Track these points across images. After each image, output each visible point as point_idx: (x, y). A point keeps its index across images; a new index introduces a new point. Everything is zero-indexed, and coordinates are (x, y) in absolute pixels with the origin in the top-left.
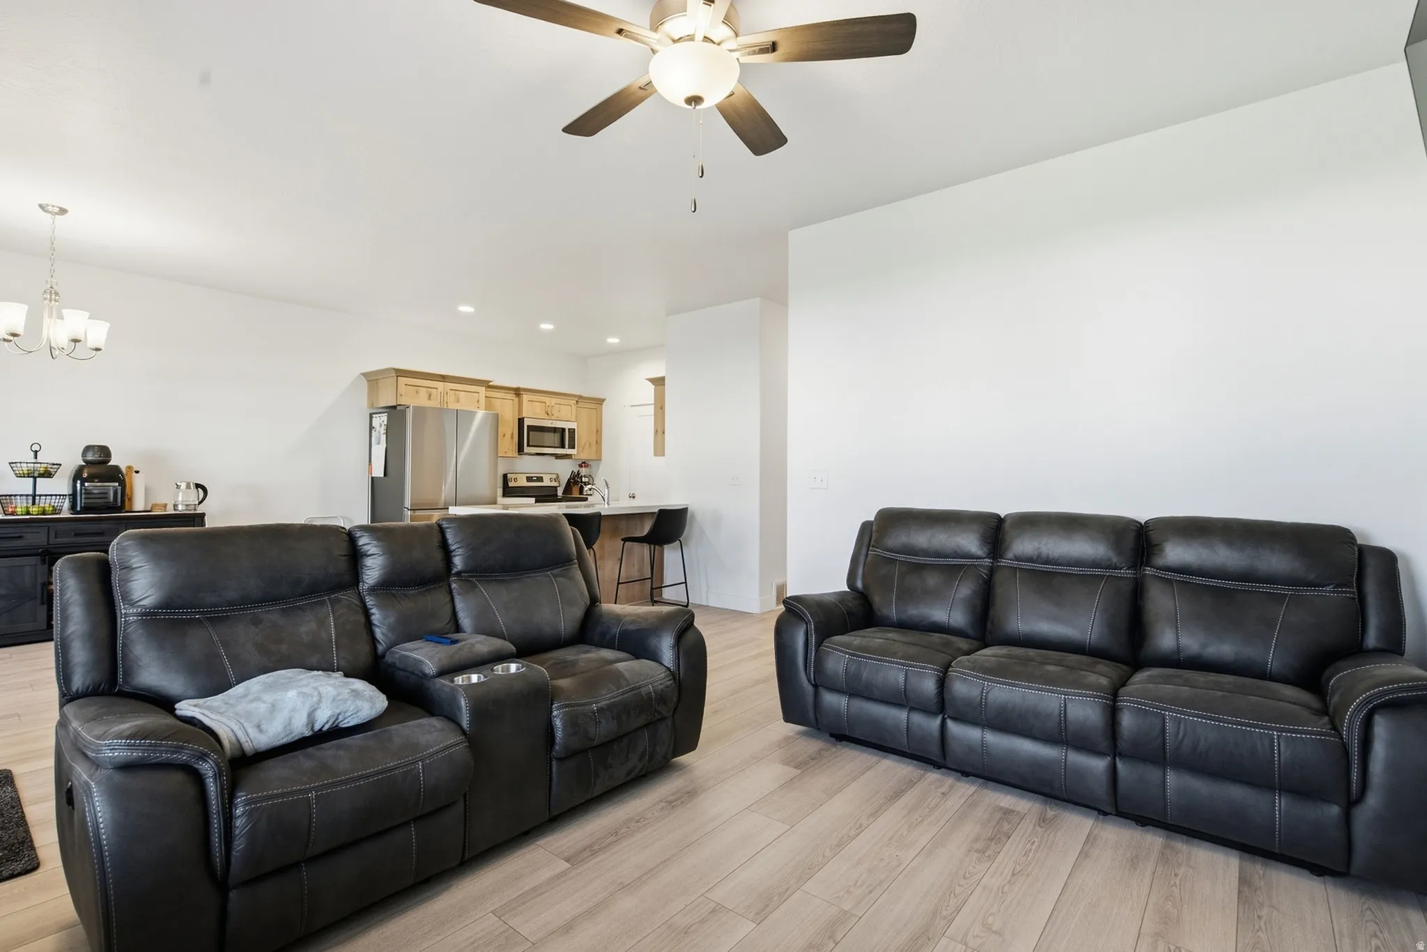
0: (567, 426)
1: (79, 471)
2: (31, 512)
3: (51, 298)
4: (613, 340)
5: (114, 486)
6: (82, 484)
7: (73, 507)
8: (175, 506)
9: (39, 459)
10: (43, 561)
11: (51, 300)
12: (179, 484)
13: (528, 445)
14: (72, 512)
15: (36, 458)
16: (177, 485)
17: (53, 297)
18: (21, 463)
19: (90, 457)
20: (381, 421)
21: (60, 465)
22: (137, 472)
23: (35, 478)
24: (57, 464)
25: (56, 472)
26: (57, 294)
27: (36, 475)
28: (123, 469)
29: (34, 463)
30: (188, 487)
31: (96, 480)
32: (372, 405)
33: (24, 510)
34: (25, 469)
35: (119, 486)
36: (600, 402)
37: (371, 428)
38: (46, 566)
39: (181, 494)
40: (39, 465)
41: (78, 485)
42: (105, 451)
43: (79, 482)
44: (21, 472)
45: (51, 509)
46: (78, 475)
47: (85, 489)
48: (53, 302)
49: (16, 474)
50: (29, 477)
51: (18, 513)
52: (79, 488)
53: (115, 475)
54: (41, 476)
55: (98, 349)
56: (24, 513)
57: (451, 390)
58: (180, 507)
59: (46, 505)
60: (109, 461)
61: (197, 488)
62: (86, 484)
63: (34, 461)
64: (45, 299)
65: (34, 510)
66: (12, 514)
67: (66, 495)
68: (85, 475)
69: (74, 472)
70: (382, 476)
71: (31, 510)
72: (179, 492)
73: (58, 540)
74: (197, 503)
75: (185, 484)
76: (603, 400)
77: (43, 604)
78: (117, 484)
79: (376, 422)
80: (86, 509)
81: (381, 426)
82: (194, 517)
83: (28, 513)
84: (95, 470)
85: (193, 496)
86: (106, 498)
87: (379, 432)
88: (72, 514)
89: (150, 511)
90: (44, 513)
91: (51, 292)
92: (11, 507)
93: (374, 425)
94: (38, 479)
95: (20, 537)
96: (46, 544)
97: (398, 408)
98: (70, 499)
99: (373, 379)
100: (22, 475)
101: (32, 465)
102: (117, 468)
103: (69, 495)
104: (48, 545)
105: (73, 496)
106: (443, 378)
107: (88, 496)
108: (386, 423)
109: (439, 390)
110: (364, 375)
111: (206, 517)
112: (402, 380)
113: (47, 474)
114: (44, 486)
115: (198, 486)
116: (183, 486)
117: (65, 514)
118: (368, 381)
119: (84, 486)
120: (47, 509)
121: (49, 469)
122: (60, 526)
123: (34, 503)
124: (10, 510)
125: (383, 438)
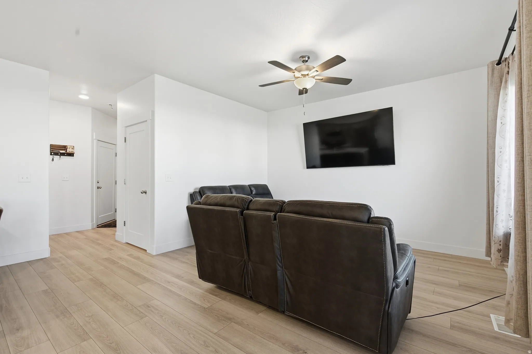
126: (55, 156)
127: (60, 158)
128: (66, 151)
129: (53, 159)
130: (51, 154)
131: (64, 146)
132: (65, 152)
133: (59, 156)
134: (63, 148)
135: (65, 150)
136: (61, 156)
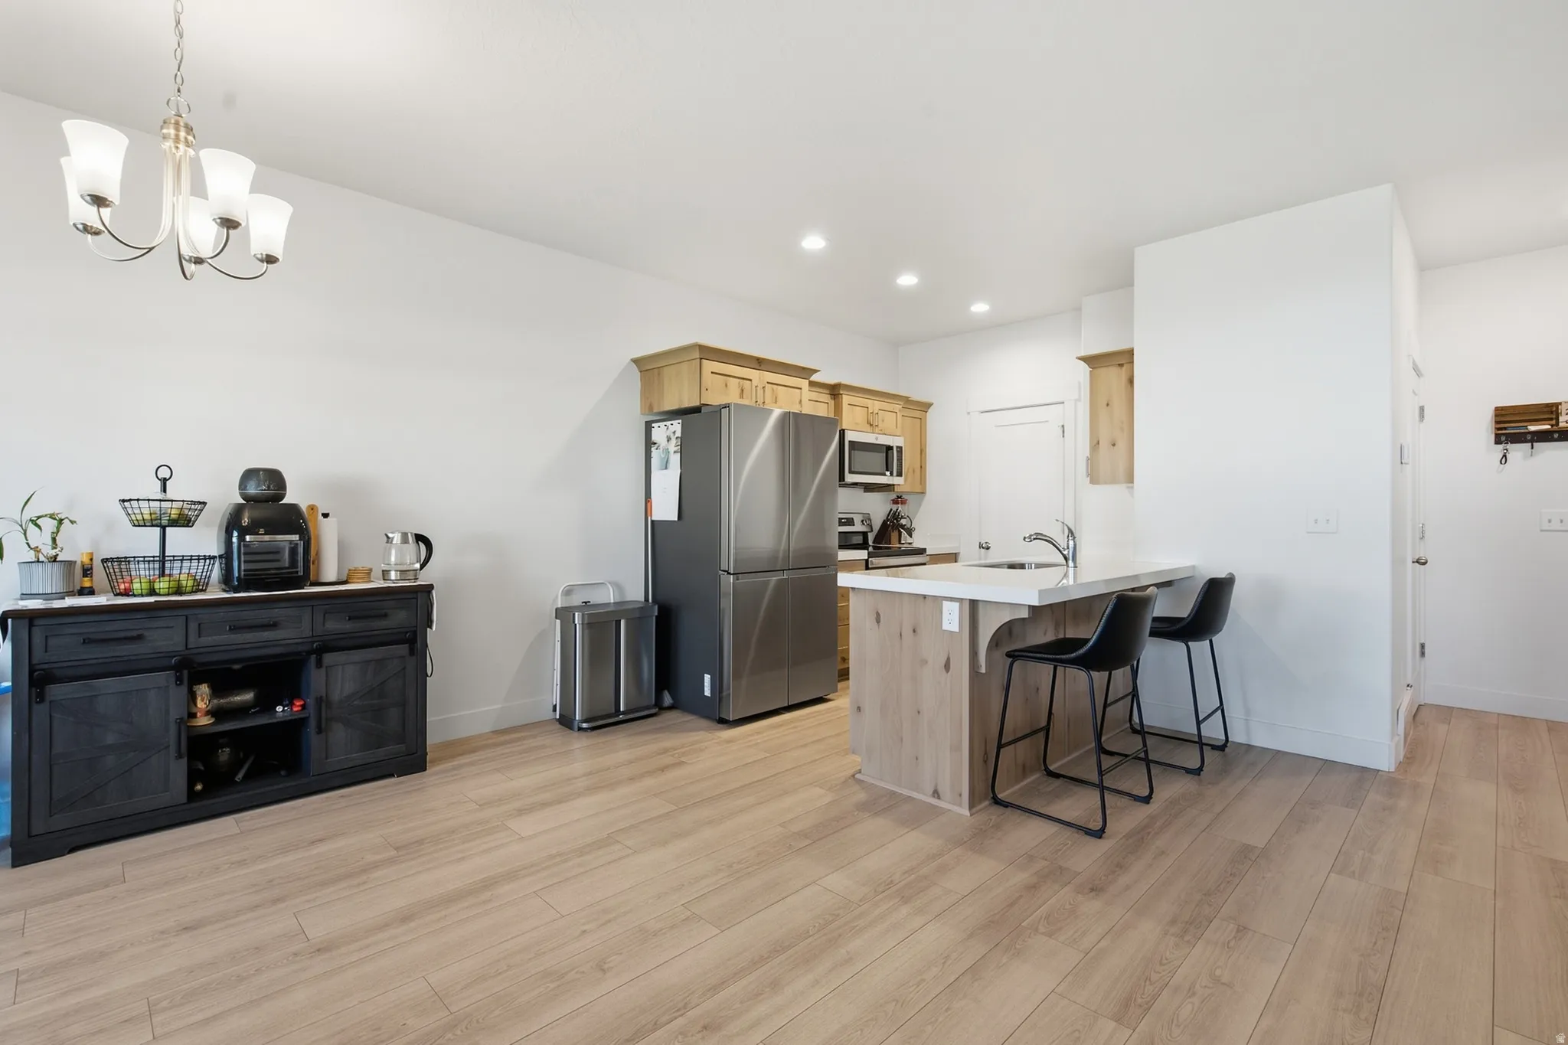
0: (894, 442)
1: (237, 512)
2: (157, 591)
3: (177, 137)
4: (980, 308)
5: (291, 542)
6: (241, 538)
7: (227, 580)
8: (385, 574)
9: (170, 495)
10: (179, 680)
11: (177, 139)
12: (390, 535)
13: (851, 472)
14: (224, 586)
15: (164, 490)
16: (388, 537)
17: (182, 134)
18: (138, 500)
19: (252, 490)
20: (669, 433)
21: (204, 503)
22: (326, 515)
23: (164, 528)
24: (200, 503)
25: (198, 516)
26: (189, 129)
27: (164, 522)
28: (304, 507)
29: (160, 500)
30: (405, 540)
31: (262, 531)
32: (648, 407)
33: (145, 586)
34: (146, 511)
35: (300, 540)
36: (925, 407)
37: (649, 443)
38: (184, 689)
39: (393, 552)
40: (169, 504)
41: (235, 540)
42: (275, 479)
43: (235, 534)
44: (139, 517)
45: (190, 583)
46: (233, 523)
47: (244, 545)
48: (181, 146)
49: (131, 520)
50: (152, 526)
51: (136, 593)
52: (235, 546)
53: (293, 520)
54: (174, 523)
55: (270, 260)
56: (144, 592)
57: (768, 383)
58: (393, 575)
59: (183, 577)
60: (282, 497)
61: (417, 543)
62: (248, 538)
63: (160, 496)
64: (165, 137)
65: (162, 585)
66: (127, 593)
67: (215, 557)
68: (245, 521)
69: (227, 515)
70: (676, 519)
71: (157, 586)
72: (390, 549)
73: (203, 639)
74: (418, 566)
75: (400, 534)
76: (929, 405)
77: (179, 756)
78: (295, 537)
79: (659, 433)
80: (246, 584)
81: (669, 439)
82: (416, 592)
83: (152, 592)
84: (261, 512)
85: (410, 555)
86: (278, 561)
87: (667, 451)
88: (224, 591)
89: (345, 582)
90: (179, 591)
91: (177, 123)
92: (124, 582)
93: (654, 438)
94: (168, 529)
95: (140, 637)
96: (181, 647)
97: (703, 410)
98: (221, 564)
99: (650, 368)
100: (141, 523)
101: (157, 504)
102: (294, 508)
103: (221, 557)
104: (187, 649)
105: (227, 557)
106: (760, 363)
107: (250, 558)
108: (679, 434)
109: (755, 383)
110: (636, 361)
111: (434, 592)
112: (709, 366)
113: (184, 521)
114: (180, 541)
115: (420, 538)
116: (397, 538)
117: (215, 593)
118: (641, 372)
119: (244, 540)
120: (184, 583)
121: (186, 512)
122: (204, 614)
123: (162, 574)
124: (122, 586)
125: (675, 459)
126: (1510, 446)
127: (1530, 450)
128: (1554, 422)
129: (1505, 456)
130: (1498, 441)
131: (1548, 405)
132: (1549, 427)
133: (1530, 444)
134: (1543, 413)
135: (1551, 419)
136: (1534, 444)
